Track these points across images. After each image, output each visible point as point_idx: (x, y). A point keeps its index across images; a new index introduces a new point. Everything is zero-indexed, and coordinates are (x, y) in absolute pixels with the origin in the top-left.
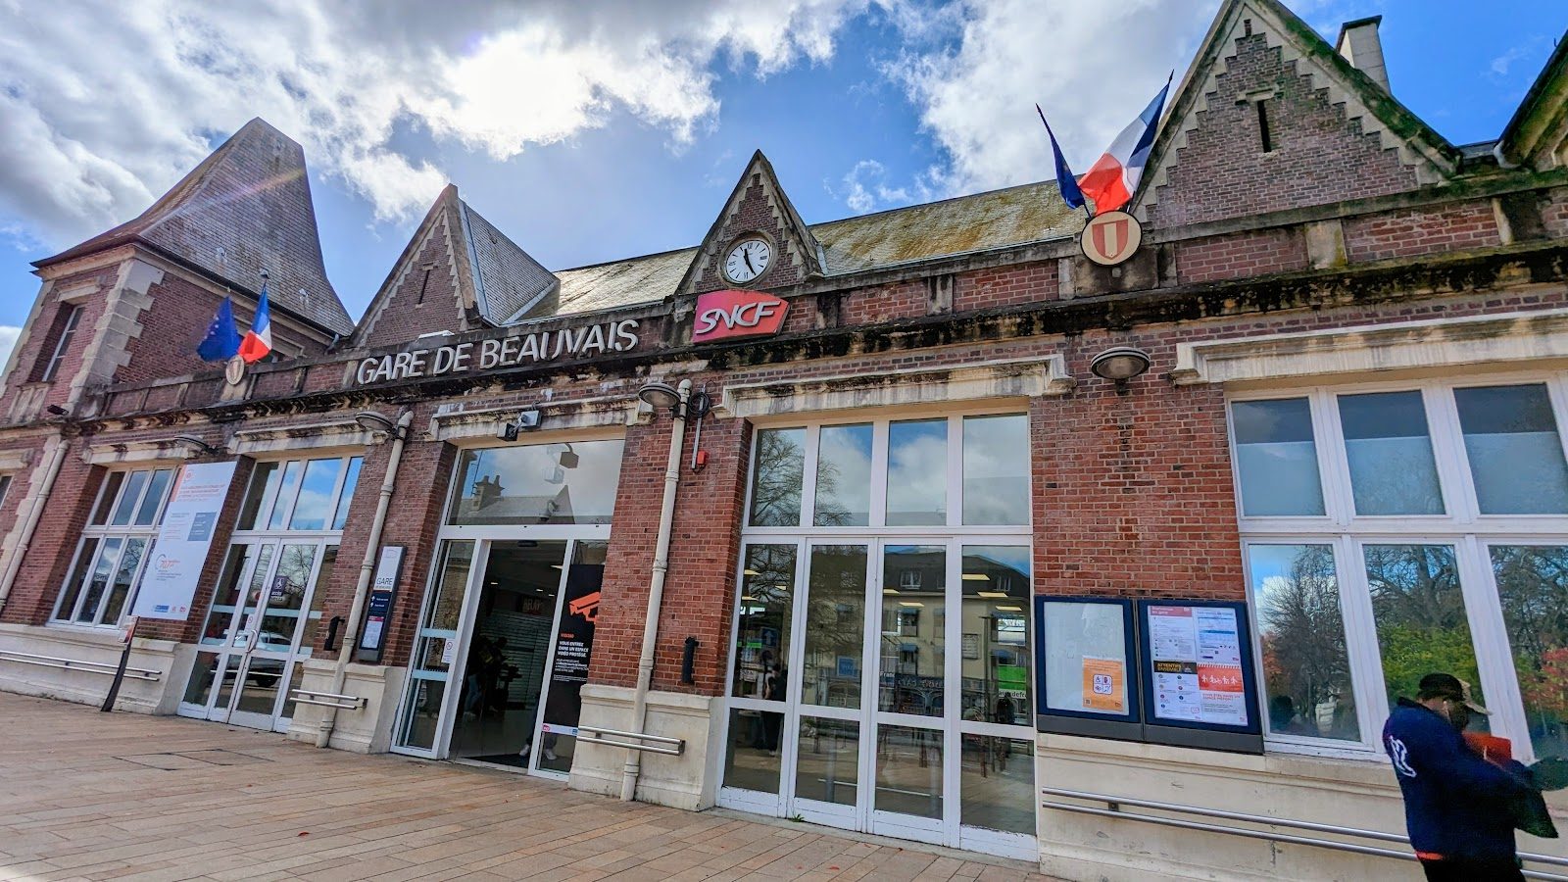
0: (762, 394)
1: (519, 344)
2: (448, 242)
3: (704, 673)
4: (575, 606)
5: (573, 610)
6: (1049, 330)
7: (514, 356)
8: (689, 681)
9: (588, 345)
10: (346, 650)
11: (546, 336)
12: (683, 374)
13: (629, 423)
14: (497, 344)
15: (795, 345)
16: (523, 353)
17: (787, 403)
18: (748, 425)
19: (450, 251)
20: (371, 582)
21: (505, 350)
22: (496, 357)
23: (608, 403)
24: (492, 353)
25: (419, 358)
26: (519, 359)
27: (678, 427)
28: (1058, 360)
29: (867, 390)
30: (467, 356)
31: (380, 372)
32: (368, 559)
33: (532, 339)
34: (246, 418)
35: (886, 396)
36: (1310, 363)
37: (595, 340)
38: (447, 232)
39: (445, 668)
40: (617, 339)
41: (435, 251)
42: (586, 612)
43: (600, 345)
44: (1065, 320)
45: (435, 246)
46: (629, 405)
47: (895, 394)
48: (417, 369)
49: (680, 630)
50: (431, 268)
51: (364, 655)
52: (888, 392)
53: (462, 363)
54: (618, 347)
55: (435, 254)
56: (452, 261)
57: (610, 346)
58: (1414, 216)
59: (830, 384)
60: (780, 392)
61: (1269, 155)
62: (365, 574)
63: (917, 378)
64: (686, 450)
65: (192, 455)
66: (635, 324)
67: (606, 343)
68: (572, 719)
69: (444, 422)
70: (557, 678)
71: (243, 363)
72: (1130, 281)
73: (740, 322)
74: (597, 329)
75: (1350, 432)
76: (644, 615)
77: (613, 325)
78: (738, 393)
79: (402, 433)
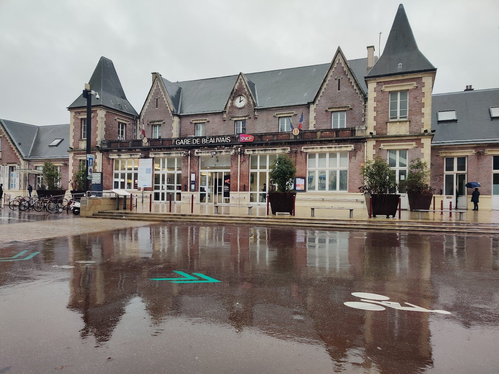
0: (251, 151)
1: (209, 140)
2: (161, 90)
3: (246, 189)
4: (226, 181)
5: (225, 182)
6: (288, 144)
7: (209, 142)
8: (245, 190)
9: (222, 141)
10: (189, 190)
11: (214, 138)
12: (239, 147)
13: (231, 154)
14: (205, 139)
15: (256, 144)
16: (210, 141)
17: (255, 152)
18: (249, 155)
19: (162, 93)
20: (190, 179)
21: (207, 141)
22: (205, 142)
23: (227, 151)
24: (204, 141)
25: (189, 141)
26: (210, 142)
27: (239, 156)
28: (289, 148)
29: (266, 151)
30: (199, 141)
31: (181, 143)
32: (189, 176)
33: (211, 139)
34: (151, 150)
35: (268, 152)
36: (315, 150)
37: (223, 140)
38: (160, 87)
39: (205, 191)
40: (227, 140)
41: (157, 93)
42: (228, 182)
43: (224, 141)
44: (290, 144)
45: (157, 91)
46: (231, 152)
47: (269, 152)
48: (189, 143)
49: (243, 184)
50: (158, 98)
51: (192, 190)
52: (268, 151)
53: (198, 142)
54: (227, 141)
55: (158, 94)
56: (163, 96)
57: (226, 141)
58: (328, 132)
59: (261, 150)
60: (253, 151)
61: (339, 91)
62: (189, 178)
63: (272, 150)
64: (241, 159)
65: (140, 157)
66: (230, 138)
67: (225, 141)
68: (229, 196)
69: (197, 153)
70: (225, 191)
71: (147, 139)
72: (298, 138)
73: (247, 140)
74: (223, 138)
75: (319, 158)
76: (237, 182)
77: (226, 138)
78: (248, 151)
79: (190, 155)
